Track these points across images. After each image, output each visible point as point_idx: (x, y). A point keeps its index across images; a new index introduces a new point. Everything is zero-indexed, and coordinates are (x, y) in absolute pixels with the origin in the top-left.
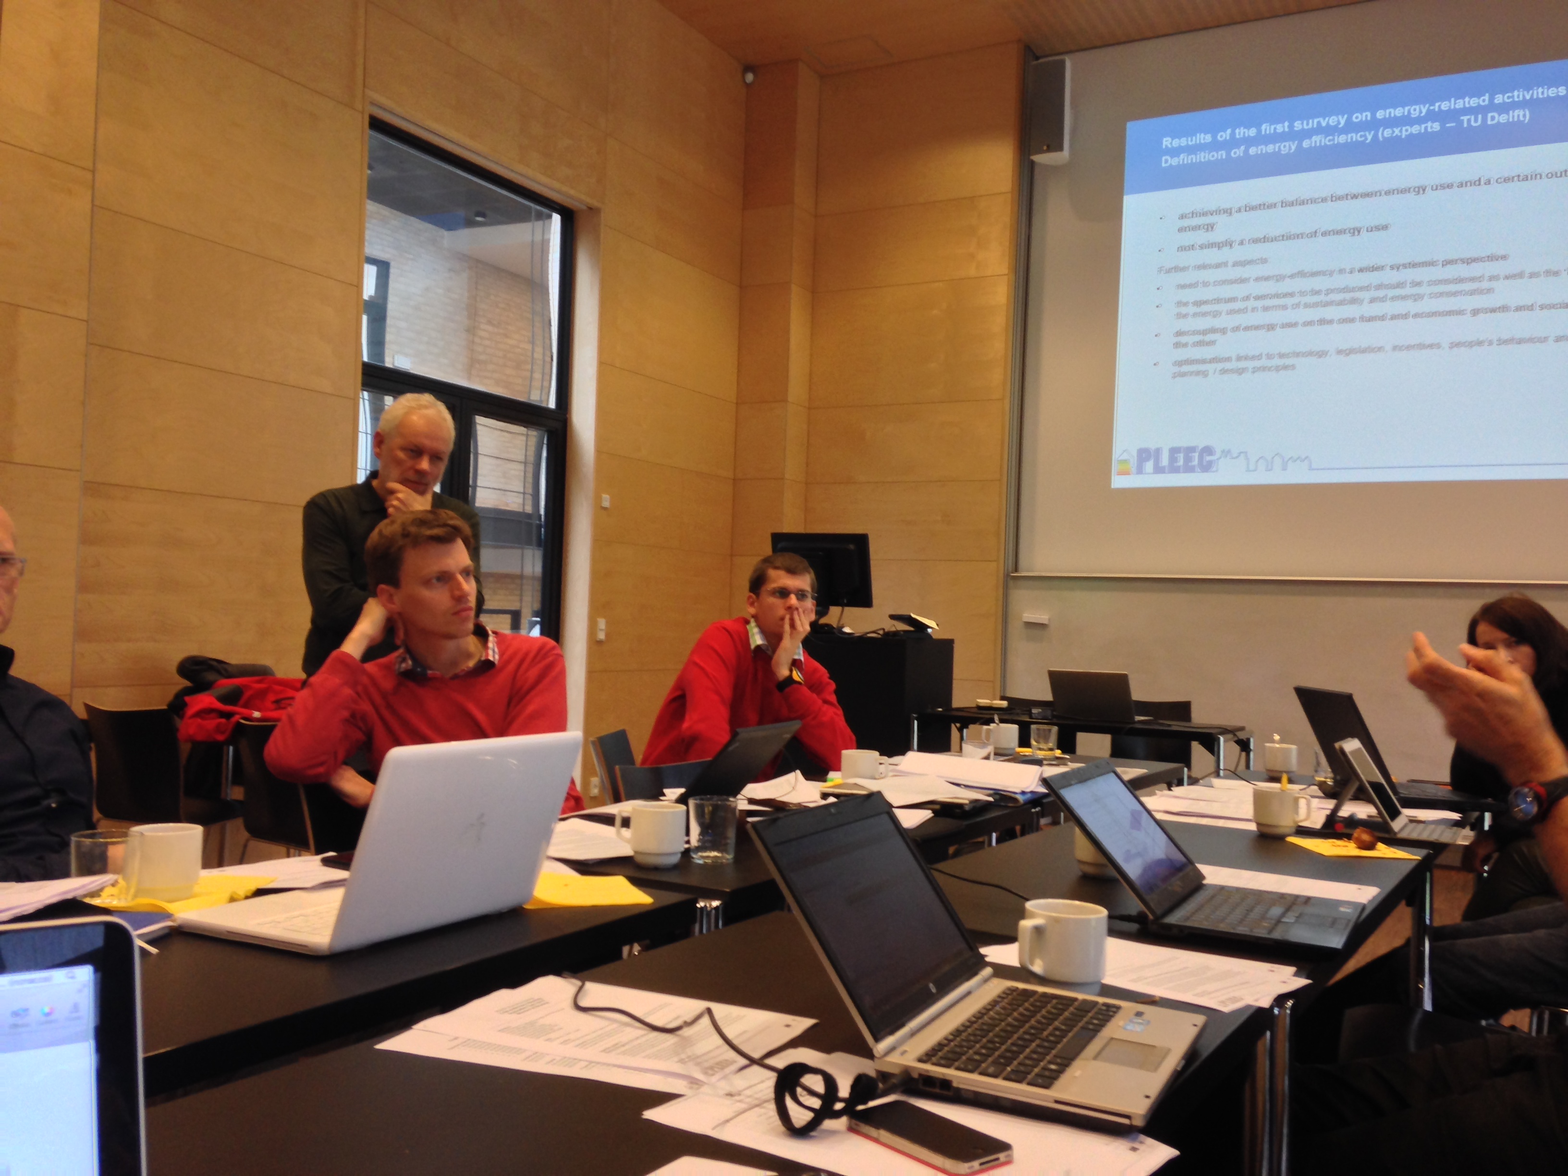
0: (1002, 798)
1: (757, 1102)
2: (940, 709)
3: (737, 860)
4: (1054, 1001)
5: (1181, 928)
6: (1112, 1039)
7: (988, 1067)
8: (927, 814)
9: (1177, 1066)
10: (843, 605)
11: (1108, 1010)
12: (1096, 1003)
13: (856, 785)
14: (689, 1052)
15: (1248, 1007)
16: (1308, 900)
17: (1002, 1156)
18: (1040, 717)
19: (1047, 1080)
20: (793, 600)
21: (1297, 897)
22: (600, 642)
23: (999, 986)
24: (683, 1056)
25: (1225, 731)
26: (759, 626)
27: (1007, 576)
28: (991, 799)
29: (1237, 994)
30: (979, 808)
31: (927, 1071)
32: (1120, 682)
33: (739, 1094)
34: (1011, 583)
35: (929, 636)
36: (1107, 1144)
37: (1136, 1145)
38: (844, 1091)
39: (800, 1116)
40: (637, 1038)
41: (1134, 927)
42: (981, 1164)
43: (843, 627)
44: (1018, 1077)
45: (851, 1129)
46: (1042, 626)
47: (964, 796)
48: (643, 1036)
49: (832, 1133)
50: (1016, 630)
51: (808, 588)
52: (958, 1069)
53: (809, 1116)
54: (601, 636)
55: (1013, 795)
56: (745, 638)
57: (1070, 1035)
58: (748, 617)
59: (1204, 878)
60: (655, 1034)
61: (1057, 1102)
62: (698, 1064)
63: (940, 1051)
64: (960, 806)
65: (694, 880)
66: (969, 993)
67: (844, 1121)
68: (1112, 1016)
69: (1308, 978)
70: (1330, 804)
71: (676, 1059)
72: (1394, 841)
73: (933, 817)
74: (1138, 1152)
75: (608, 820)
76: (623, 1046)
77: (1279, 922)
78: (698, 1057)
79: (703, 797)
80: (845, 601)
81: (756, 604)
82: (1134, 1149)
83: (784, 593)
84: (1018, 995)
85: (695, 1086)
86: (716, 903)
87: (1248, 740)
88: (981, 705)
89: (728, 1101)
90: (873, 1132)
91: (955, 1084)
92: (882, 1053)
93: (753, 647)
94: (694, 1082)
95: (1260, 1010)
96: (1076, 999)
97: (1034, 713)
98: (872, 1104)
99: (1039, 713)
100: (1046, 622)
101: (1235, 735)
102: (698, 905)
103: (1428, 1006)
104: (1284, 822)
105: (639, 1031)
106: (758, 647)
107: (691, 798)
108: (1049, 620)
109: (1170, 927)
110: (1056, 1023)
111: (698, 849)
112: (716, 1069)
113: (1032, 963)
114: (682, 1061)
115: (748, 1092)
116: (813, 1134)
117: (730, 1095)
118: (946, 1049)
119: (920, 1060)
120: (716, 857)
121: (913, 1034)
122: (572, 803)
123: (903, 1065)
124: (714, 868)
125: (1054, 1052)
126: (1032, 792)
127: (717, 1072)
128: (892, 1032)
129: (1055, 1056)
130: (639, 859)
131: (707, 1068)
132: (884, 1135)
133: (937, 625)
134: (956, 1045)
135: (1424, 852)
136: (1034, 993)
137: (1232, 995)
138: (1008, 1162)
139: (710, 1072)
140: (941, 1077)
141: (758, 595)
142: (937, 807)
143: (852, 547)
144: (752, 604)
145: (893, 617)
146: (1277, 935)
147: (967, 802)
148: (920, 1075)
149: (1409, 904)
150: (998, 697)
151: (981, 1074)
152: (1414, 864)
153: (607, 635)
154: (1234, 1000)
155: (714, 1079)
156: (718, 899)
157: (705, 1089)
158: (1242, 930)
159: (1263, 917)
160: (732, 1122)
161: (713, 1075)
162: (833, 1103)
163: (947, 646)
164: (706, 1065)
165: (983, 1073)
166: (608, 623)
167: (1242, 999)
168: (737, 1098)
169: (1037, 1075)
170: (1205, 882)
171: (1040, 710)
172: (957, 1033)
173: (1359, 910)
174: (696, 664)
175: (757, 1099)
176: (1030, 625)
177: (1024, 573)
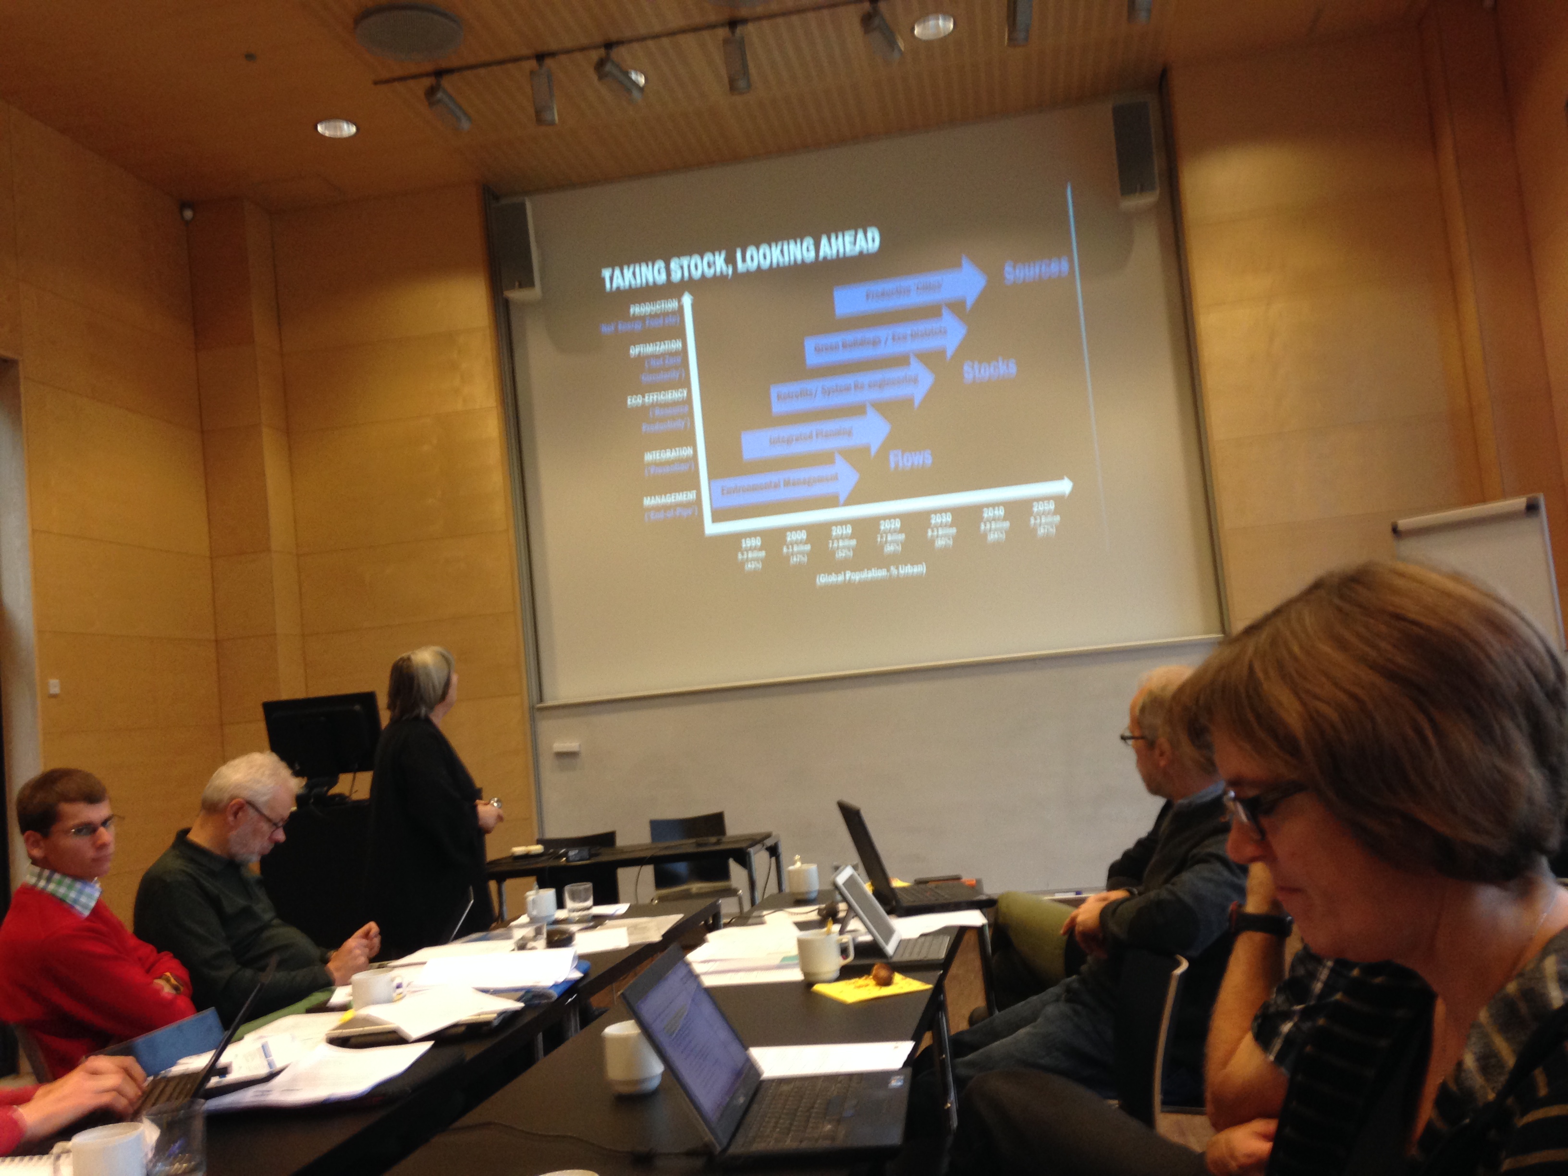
0: (533, 998)
10: (353, 771)
18: (578, 859)
25: (756, 840)
27: (532, 708)
28: (520, 1005)
34: (537, 715)
43: (357, 792)
46: (573, 754)
47: (493, 1008)
55: (545, 991)
72: (908, 969)
80: (355, 766)
87: (777, 845)
88: (516, 854)
97: (572, 856)
99: (575, 855)
100: (576, 749)
101: (764, 844)
108: (580, 746)
135: (934, 975)
147: (494, 1017)
150: (535, 842)
152: (928, 993)
171: (577, 851)
176: (561, 755)
177: (549, 703)
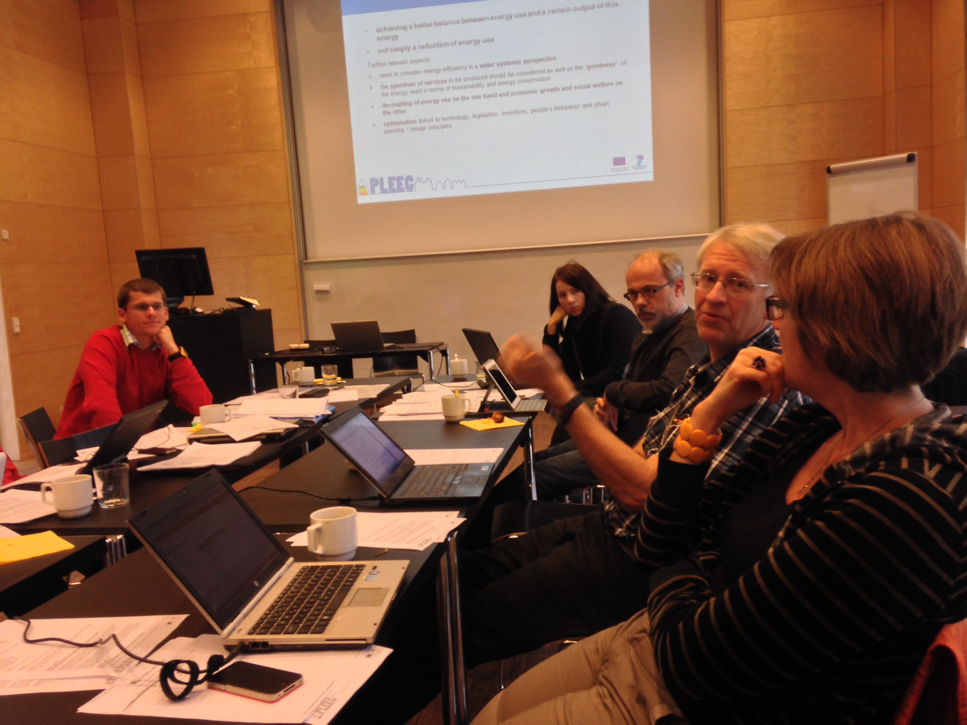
0: (304, 422)
1: (151, 683)
2: (267, 354)
3: (132, 502)
4: (329, 570)
5: (401, 500)
6: (359, 589)
7: (288, 628)
8: (257, 444)
9: (392, 598)
10: (193, 295)
11: (358, 570)
12: (352, 566)
13: (211, 430)
14: (106, 658)
15: (434, 543)
16: (466, 466)
17: (296, 683)
18: (329, 352)
19: (321, 628)
20: (152, 310)
21: (461, 465)
22: (17, 334)
23: (299, 566)
24: (102, 662)
25: (434, 347)
26: (130, 329)
27: (301, 262)
28: (297, 426)
29: (428, 537)
30: (290, 432)
31: (254, 639)
32: (374, 325)
33: (140, 681)
34: (304, 267)
35: (254, 309)
36: (355, 657)
37: (370, 653)
38: (203, 666)
39: (177, 689)
40: (70, 655)
41: (377, 502)
42: (285, 691)
43: (195, 308)
44: (304, 631)
45: (210, 687)
46: (326, 292)
47: (280, 427)
48: (74, 652)
49: (199, 692)
50: (310, 296)
51: (161, 301)
52: (272, 633)
53: (184, 686)
54: (17, 330)
55: (310, 420)
56: (121, 340)
57: (336, 592)
58: (121, 324)
59: (414, 462)
60: (82, 649)
61: (327, 640)
62: (112, 665)
63: (261, 623)
64: (278, 434)
65: (102, 524)
66: (280, 577)
67: (205, 684)
68: (360, 573)
69: (464, 517)
70: (484, 392)
71: (97, 665)
72: (513, 415)
73: (262, 445)
74: (371, 657)
75: (35, 487)
76: (61, 662)
77: (451, 484)
78: (112, 660)
79: (102, 466)
80: (194, 292)
81: (125, 315)
82: (369, 656)
83: (144, 307)
84: (309, 571)
85: (111, 681)
86: (119, 537)
87: (446, 350)
88: (293, 348)
89: (133, 688)
90: (222, 687)
91: (270, 643)
92: (226, 635)
93: (127, 345)
94: (110, 679)
95: (440, 544)
96: (340, 566)
97: (326, 351)
98: (221, 669)
99: (328, 350)
100: (328, 289)
101: (438, 349)
102: (107, 541)
103: (535, 497)
104: (459, 413)
105: (69, 650)
106: (131, 345)
107: (94, 469)
108: (330, 287)
109: (395, 500)
110: (329, 586)
111: (103, 500)
112: (124, 666)
113: (316, 549)
114: (101, 666)
115: (145, 678)
116: (187, 696)
117: (134, 683)
118: (265, 621)
119: (250, 633)
120: (118, 502)
121: (245, 616)
122: (10, 474)
123: (239, 639)
124: (116, 511)
125: (327, 606)
126: (323, 415)
127: (125, 668)
128: (231, 621)
129: (328, 610)
130: (61, 514)
131: (118, 667)
132: (229, 687)
133: (259, 302)
134: (271, 617)
135: (526, 419)
136: (317, 567)
137: (424, 539)
138: (301, 685)
139: (120, 669)
140: (262, 641)
141: (125, 310)
142: (264, 437)
143: (194, 256)
144: (122, 315)
145: (229, 300)
146: (449, 495)
147: (282, 431)
148: (250, 642)
149: (521, 447)
150: (303, 342)
151: (285, 633)
152: (522, 427)
153: (22, 328)
154: (426, 541)
155: (123, 674)
156: (120, 534)
157: (117, 682)
158: (432, 495)
159: (444, 483)
160: (136, 702)
161: (122, 671)
162: (197, 677)
163: (266, 315)
164: (118, 664)
165: (287, 633)
166: (21, 321)
167: (430, 540)
168: (138, 684)
169: (317, 626)
170: (415, 464)
171: (329, 348)
172: (272, 607)
173: (492, 465)
174: (87, 363)
175: (151, 681)
176: (319, 292)
177: (311, 260)
